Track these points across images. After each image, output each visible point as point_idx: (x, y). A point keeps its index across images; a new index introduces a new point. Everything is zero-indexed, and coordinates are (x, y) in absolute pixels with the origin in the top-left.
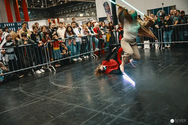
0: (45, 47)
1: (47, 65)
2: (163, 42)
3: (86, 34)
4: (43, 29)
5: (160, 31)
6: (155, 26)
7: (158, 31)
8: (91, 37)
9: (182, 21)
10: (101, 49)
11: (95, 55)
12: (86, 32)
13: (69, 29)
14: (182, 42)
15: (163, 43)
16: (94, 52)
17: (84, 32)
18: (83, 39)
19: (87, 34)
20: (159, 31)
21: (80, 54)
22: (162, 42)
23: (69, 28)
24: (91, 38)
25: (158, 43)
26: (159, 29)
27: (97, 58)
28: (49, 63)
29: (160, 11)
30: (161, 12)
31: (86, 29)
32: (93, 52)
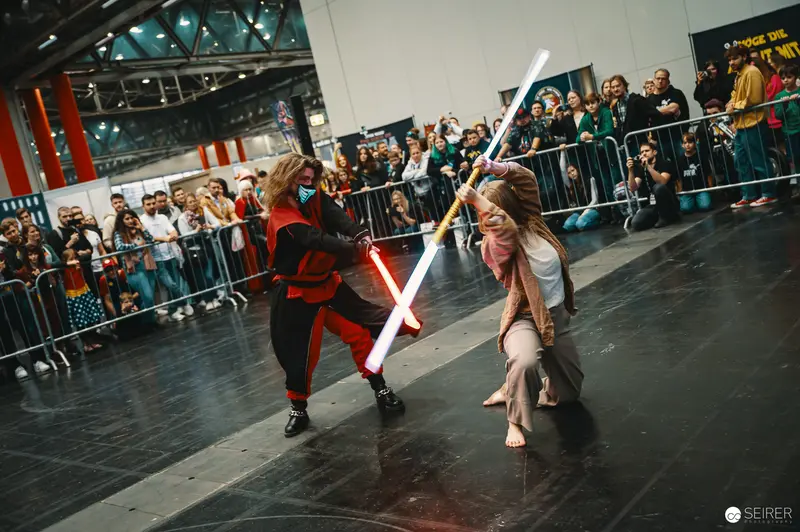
0: (31, 293)
1: (41, 348)
2: (473, 222)
3: (194, 228)
4: (29, 233)
6: (442, 169)
8: (218, 234)
10: (265, 272)
11: (239, 294)
12: (197, 219)
13: (128, 219)
15: (474, 227)
16: (234, 286)
17: (191, 221)
18: (192, 245)
19: (199, 226)
21: (169, 299)
22: (470, 221)
23: (127, 216)
24: (218, 238)
27: (246, 305)
28: (48, 343)
29: (542, 92)
30: (547, 96)
31: (197, 209)
32: (231, 284)
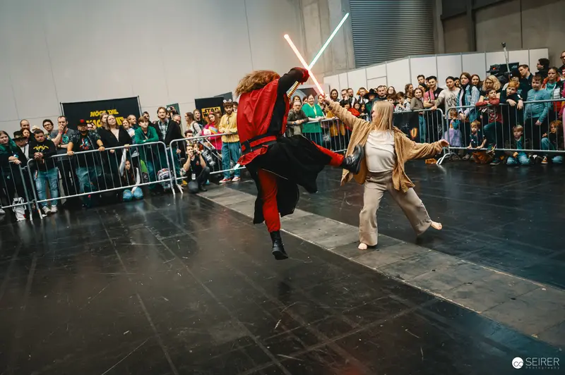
5: (25, 172)
6: (10, 158)
7: (21, 171)
9: (85, 143)
14: (92, 193)
20: (23, 171)
22: (35, 199)
25: (22, 204)
26: (22, 167)
